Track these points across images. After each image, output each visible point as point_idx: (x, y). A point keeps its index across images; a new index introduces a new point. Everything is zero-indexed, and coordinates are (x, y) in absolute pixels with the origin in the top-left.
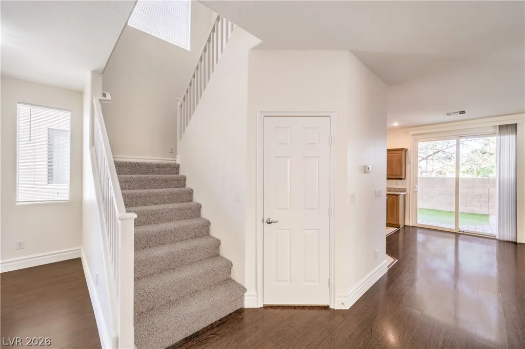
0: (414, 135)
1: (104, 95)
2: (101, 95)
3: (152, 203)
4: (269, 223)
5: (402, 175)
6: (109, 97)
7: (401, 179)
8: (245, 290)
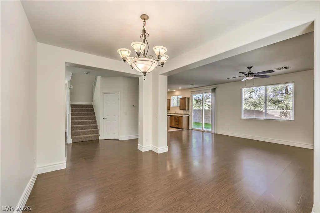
0: (191, 92)
1: (71, 86)
2: (70, 87)
3: (82, 115)
4: (105, 119)
5: (185, 108)
6: (72, 87)
7: (186, 110)
8: (100, 135)
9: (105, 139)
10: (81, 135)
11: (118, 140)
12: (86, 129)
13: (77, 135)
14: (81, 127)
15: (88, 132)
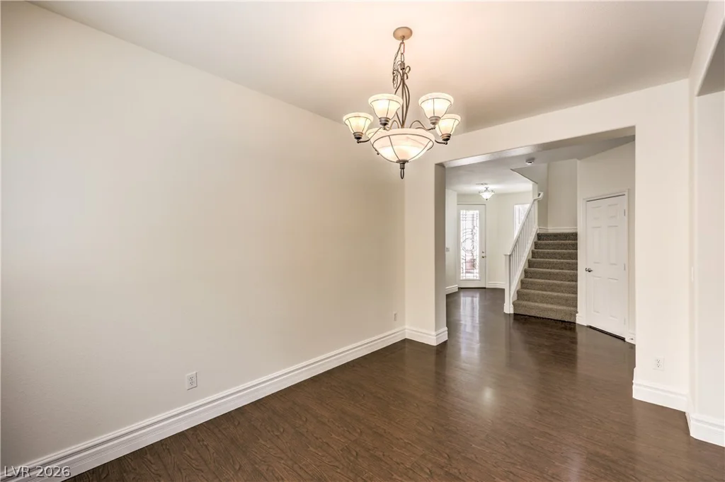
1: (539, 194)
2: (537, 195)
4: (589, 272)
8: (577, 312)
9: (591, 327)
10: (536, 302)
11: (623, 339)
12: (553, 290)
13: (529, 301)
14: (542, 284)
15: (552, 298)
